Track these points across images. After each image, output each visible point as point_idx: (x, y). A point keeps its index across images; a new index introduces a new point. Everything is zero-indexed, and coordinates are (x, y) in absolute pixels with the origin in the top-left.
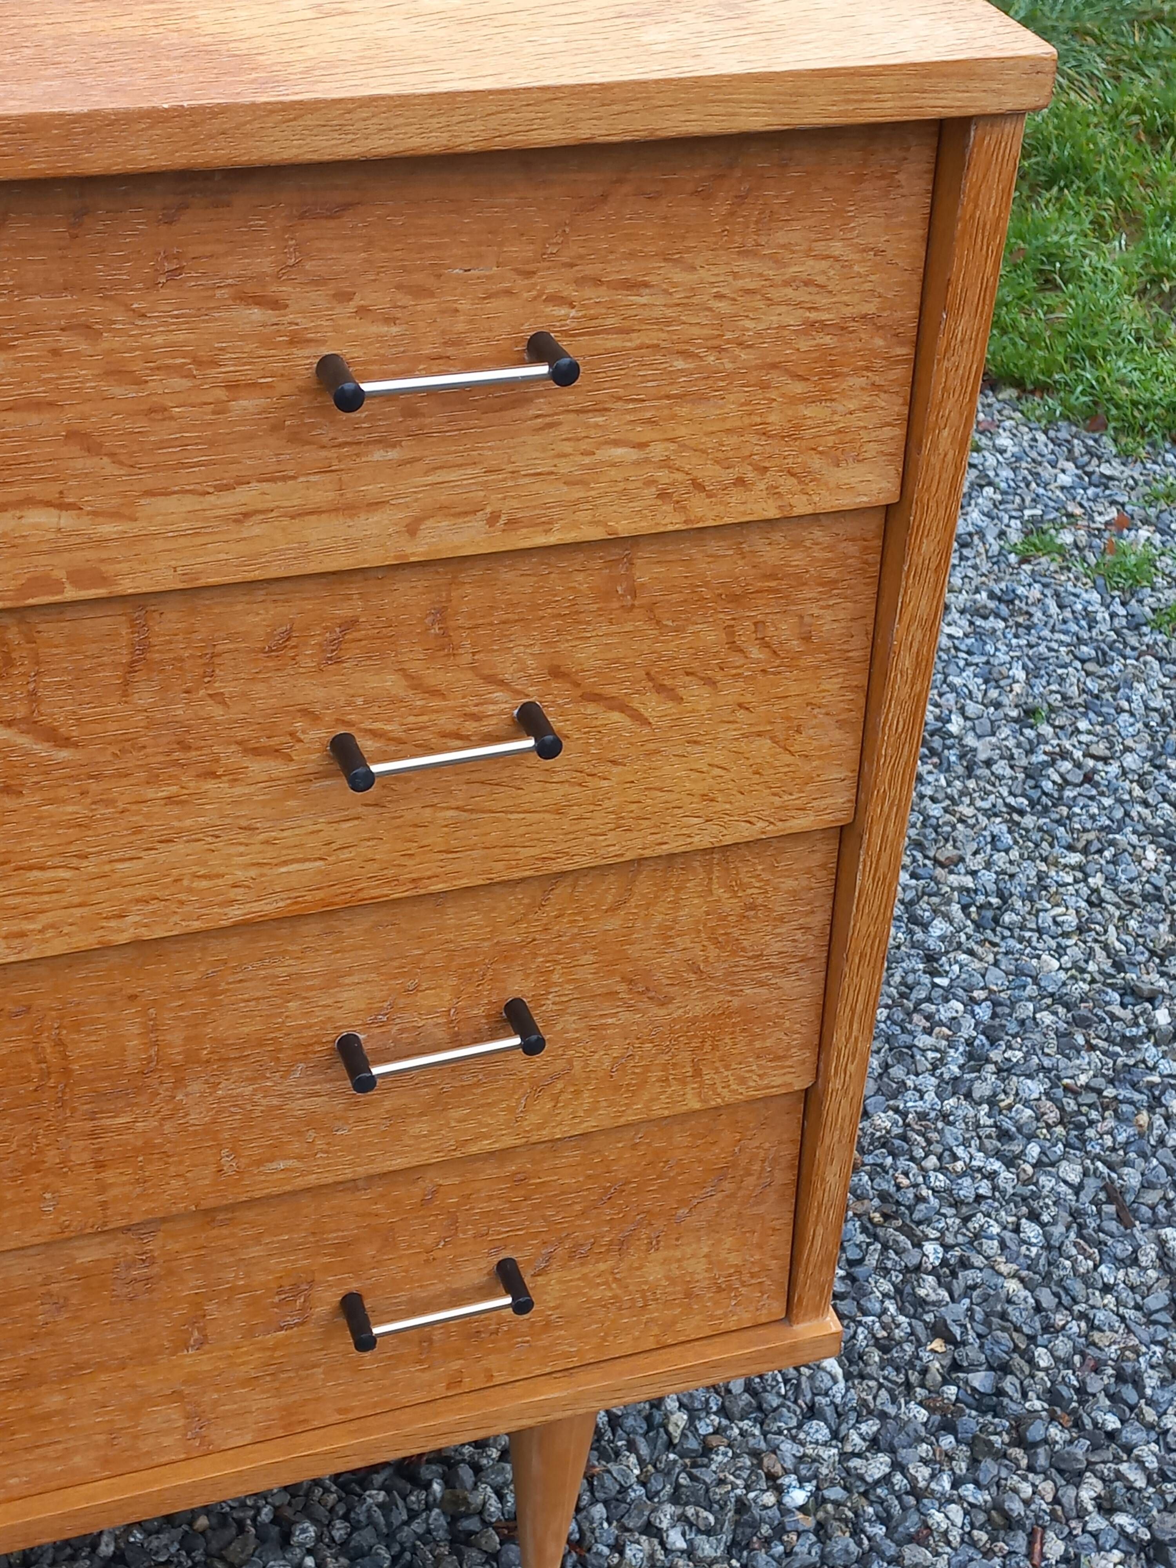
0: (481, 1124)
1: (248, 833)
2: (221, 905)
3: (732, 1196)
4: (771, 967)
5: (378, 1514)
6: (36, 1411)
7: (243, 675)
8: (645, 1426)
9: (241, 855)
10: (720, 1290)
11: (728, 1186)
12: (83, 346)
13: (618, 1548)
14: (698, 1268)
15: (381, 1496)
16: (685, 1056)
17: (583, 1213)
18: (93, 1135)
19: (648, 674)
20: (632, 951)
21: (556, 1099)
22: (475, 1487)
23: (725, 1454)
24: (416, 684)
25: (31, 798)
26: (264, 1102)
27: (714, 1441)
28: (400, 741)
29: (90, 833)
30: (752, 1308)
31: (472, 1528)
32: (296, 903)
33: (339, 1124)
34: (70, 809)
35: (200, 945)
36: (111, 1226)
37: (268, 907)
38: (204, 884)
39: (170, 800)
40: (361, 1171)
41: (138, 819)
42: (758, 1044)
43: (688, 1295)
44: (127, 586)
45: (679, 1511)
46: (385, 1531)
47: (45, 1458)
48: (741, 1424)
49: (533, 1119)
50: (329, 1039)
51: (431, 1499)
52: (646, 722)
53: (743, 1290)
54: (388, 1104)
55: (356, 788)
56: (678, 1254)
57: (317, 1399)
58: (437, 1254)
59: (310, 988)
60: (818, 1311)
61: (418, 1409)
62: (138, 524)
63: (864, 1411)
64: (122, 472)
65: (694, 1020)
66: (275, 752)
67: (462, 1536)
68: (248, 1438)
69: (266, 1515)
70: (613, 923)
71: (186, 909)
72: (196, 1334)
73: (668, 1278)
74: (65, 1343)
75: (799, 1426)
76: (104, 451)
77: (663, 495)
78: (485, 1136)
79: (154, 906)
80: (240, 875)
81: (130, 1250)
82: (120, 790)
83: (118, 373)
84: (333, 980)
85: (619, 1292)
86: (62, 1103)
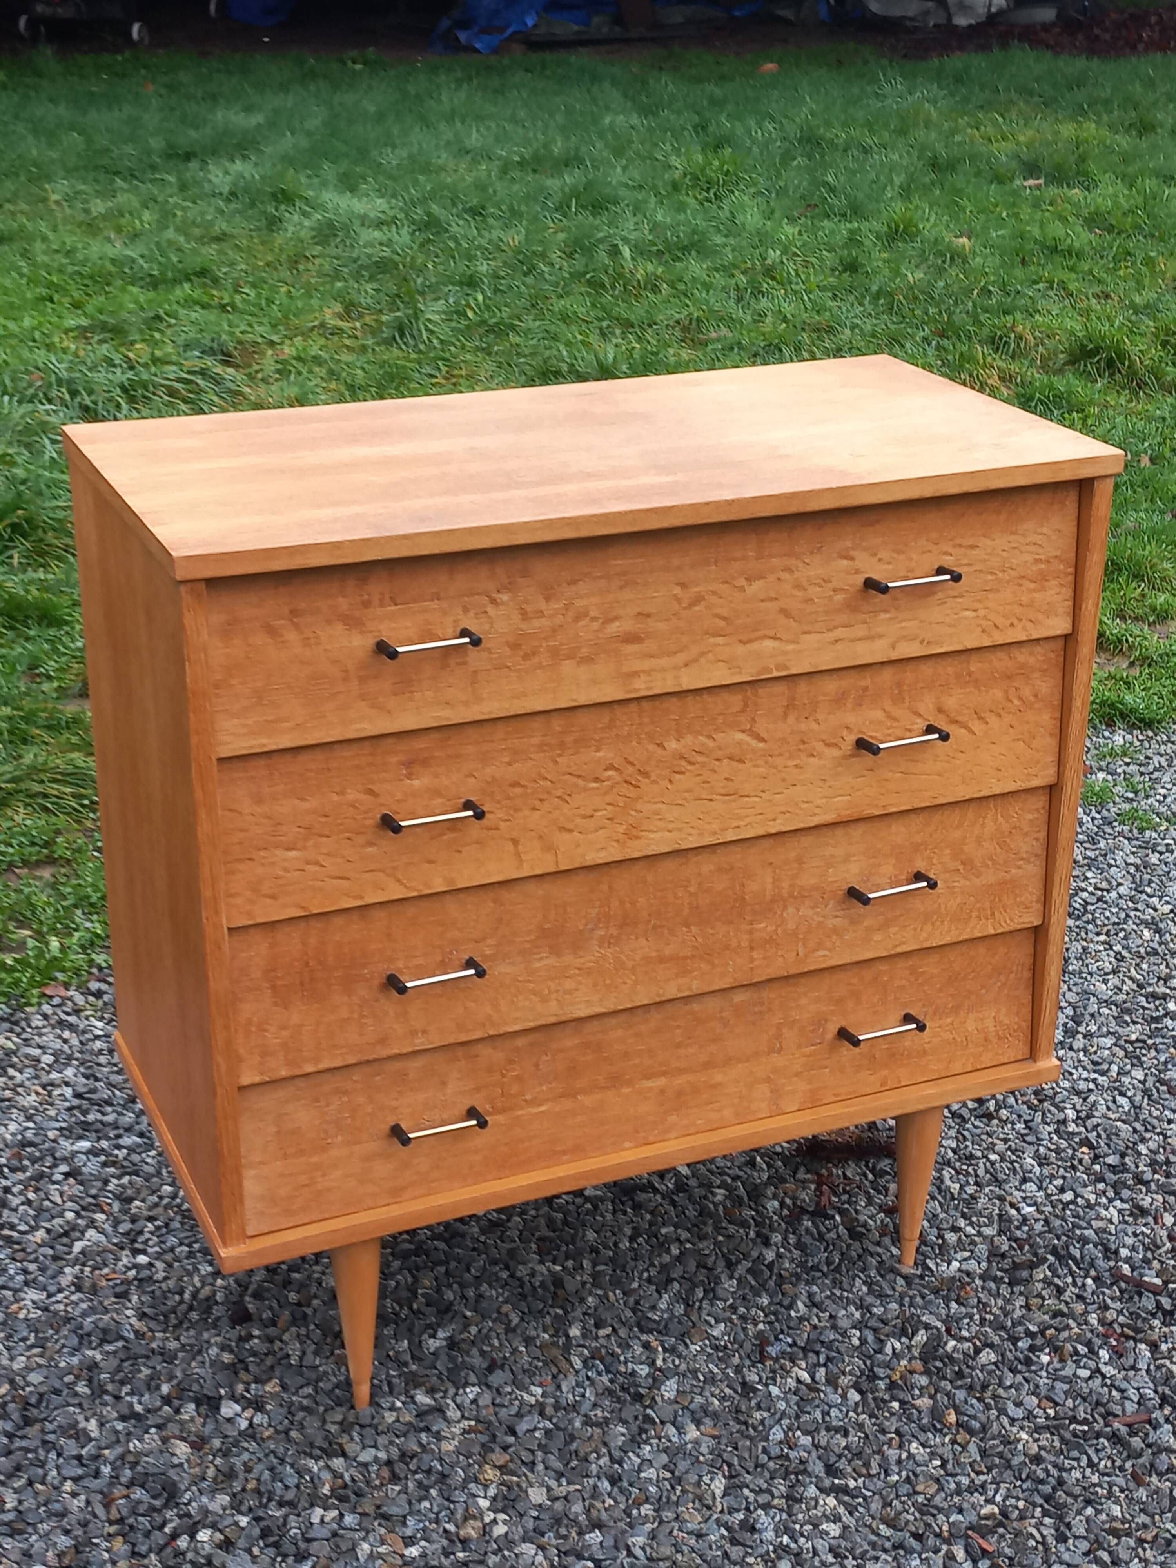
0: (903, 936)
1: (823, 782)
2: (810, 816)
3: (1005, 984)
4: (1022, 859)
6: (713, 1082)
7: (826, 711)
9: (820, 792)
10: (1000, 1038)
11: (1003, 978)
12: (788, 576)
14: (990, 1025)
16: (987, 905)
17: (941, 990)
19: (974, 711)
20: (966, 848)
21: (933, 925)
23: (984, 1199)
24: (888, 715)
25: (748, 764)
26: (817, 919)
29: (767, 781)
30: (1015, 1050)
33: (845, 932)
34: (761, 769)
36: (752, 982)
37: (829, 817)
38: (805, 806)
39: (796, 766)
40: (851, 959)
41: (785, 775)
42: (1018, 900)
43: (986, 1040)
44: (793, 671)
47: (712, 1110)
50: (842, 891)
52: (975, 733)
53: (1010, 1039)
54: (865, 924)
55: (873, 754)
56: (981, 1016)
58: (878, 1008)
59: (837, 862)
60: (1048, 1055)
62: (800, 646)
63: (1052, 1177)
64: (796, 625)
65: (991, 885)
66: (835, 745)
68: (795, 1107)
70: (958, 834)
71: (798, 817)
72: (778, 1045)
73: (977, 1030)
74: (726, 1045)
75: (1020, 1185)
76: (791, 616)
77: (983, 631)
78: (904, 943)
79: (787, 815)
80: (820, 802)
81: (754, 997)
82: (779, 761)
83: (798, 586)
84: (847, 859)
85: (955, 1036)
86: (740, 915)
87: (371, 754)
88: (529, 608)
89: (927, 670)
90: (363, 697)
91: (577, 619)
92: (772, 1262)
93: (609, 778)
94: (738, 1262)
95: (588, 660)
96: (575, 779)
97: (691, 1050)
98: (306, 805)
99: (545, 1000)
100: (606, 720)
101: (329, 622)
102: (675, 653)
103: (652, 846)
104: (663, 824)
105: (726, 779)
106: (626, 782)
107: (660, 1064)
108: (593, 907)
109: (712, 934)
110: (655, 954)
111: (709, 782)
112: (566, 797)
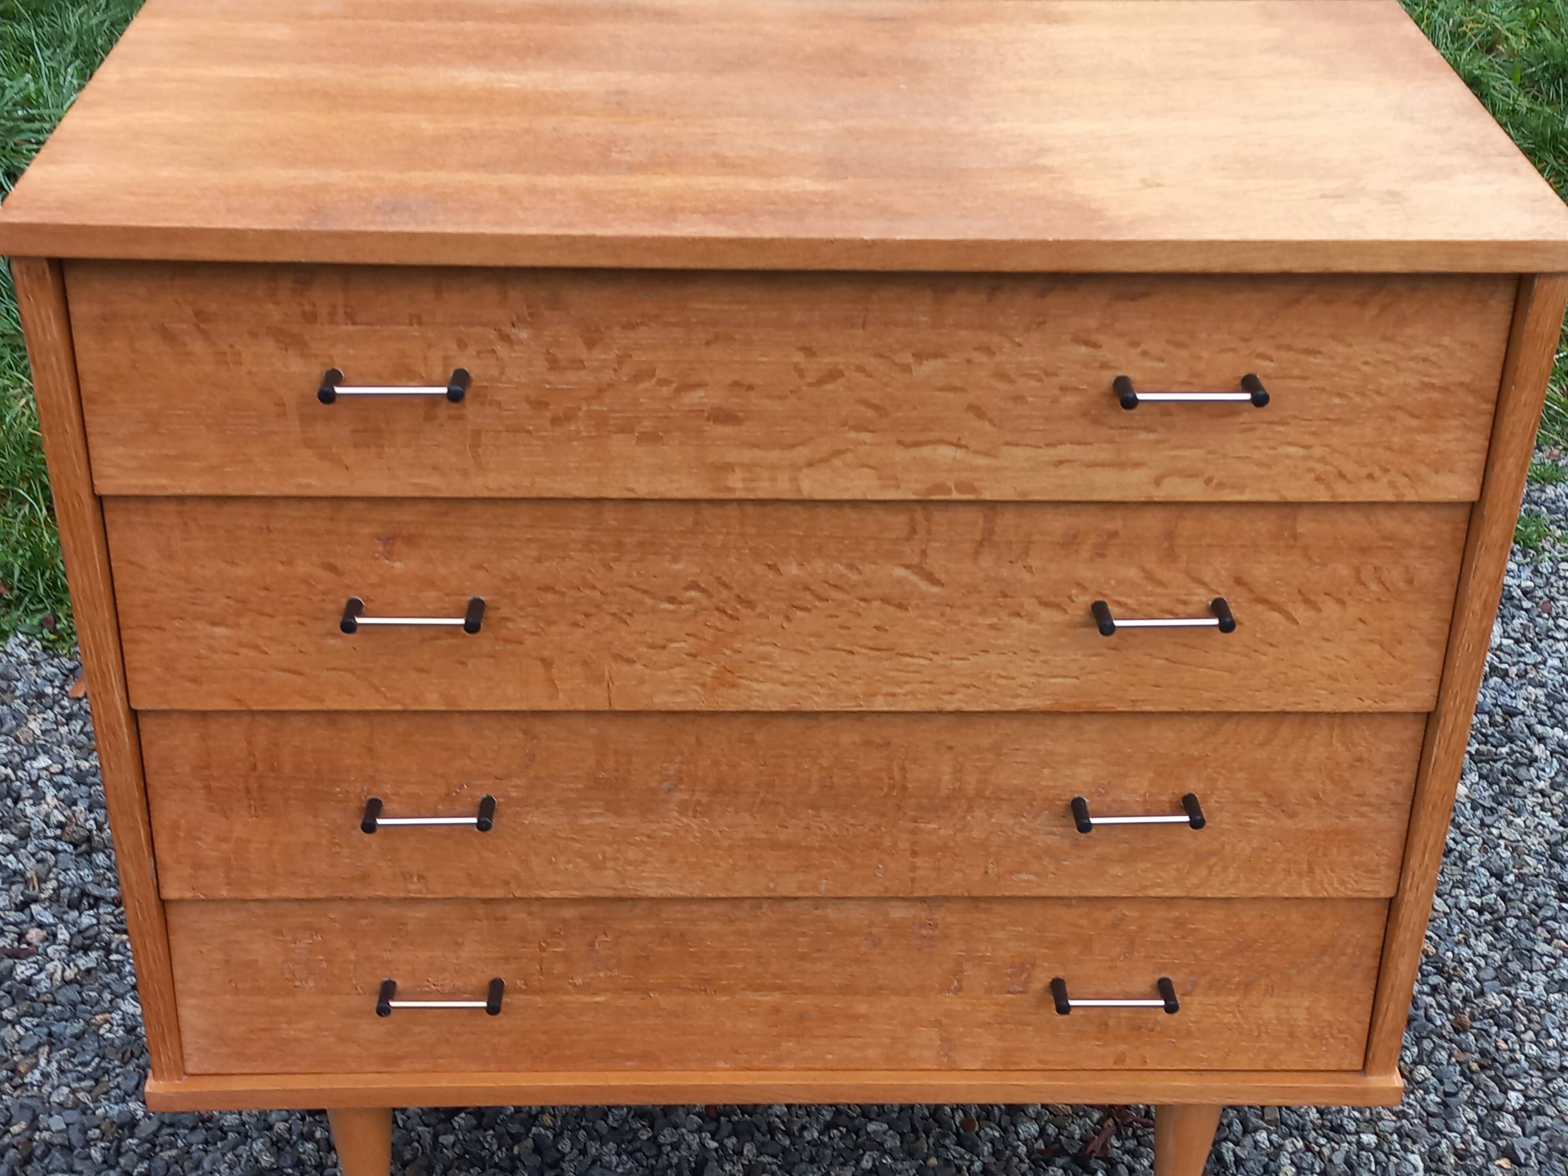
0: (1157, 876)
1: (1035, 654)
2: (1012, 697)
3: (1330, 968)
4: (1369, 804)
6: (851, 1011)
7: (1045, 557)
9: (1028, 667)
10: (1314, 1036)
11: (1326, 959)
12: (984, 359)
14: (1301, 1016)
16: (1303, 857)
17: (1222, 957)
18: (914, 832)
19: (1299, 591)
20: (1273, 776)
21: (1210, 869)
24: (1149, 576)
25: (912, 613)
26: (1020, 832)
28: (1134, 610)
29: (942, 639)
30: (1338, 1057)
32: (1057, 703)
33: (1065, 857)
34: (933, 623)
35: (994, 720)
36: (915, 895)
37: (1040, 703)
38: (1004, 682)
39: (992, 627)
40: (1076, 892)
41: (971, 635)
42: (1356, 858)
43: (1292, 1035)
44: (987, 496)
47: (851, 1046)
49: (1194, 880)
50: (1067, 798)
52: (1295, 621)
53: (1332, 1041)
54: (1098, 850)
55: (1103, 633)
56: (1286, 1002)
57: (1027, 1049)
58: (1119, 964)
59: (1058, 762)
60: (1387, 1070)
61: (1093, 1074)
62: (999, 461)
64: (995, 431)
65: (1312, 832)
66: (1058, 607)
68: (978, 1066)
70: (1261, 754)
71: (990, 696)
72: (956, 983)
73: (1278, 1019)
74: (875, 969)
76: (986, 418)
77: (1318, 479)
78: (1159, 885)
79: (973, 690)
80: (1026, 680)
82: (963, 615)
83: (1001, 375)
84: (1073, 760)
85: (1241, 1021)
86: (899, 807)
87: (332, 519)
88: (562, 355)
89: (1220, 521)
90: (308, 443)
91: (636, 378)
93: (690, 601)
95: (651, 438)
96: (639, 595)
97: (822, 967)
98: (240, 572)
99: (598, 866)
100: (689, 521)
101: (254, 335)
102: (793, 446)
103: (756, 701)
104: (774, 674)
105: (876, 628)
106: (718, 609)
107: (774, 976)
108: (672, 761)
109: (853, 825)
110: (764, 836)
111: (849, 628)
112: (625, 617)
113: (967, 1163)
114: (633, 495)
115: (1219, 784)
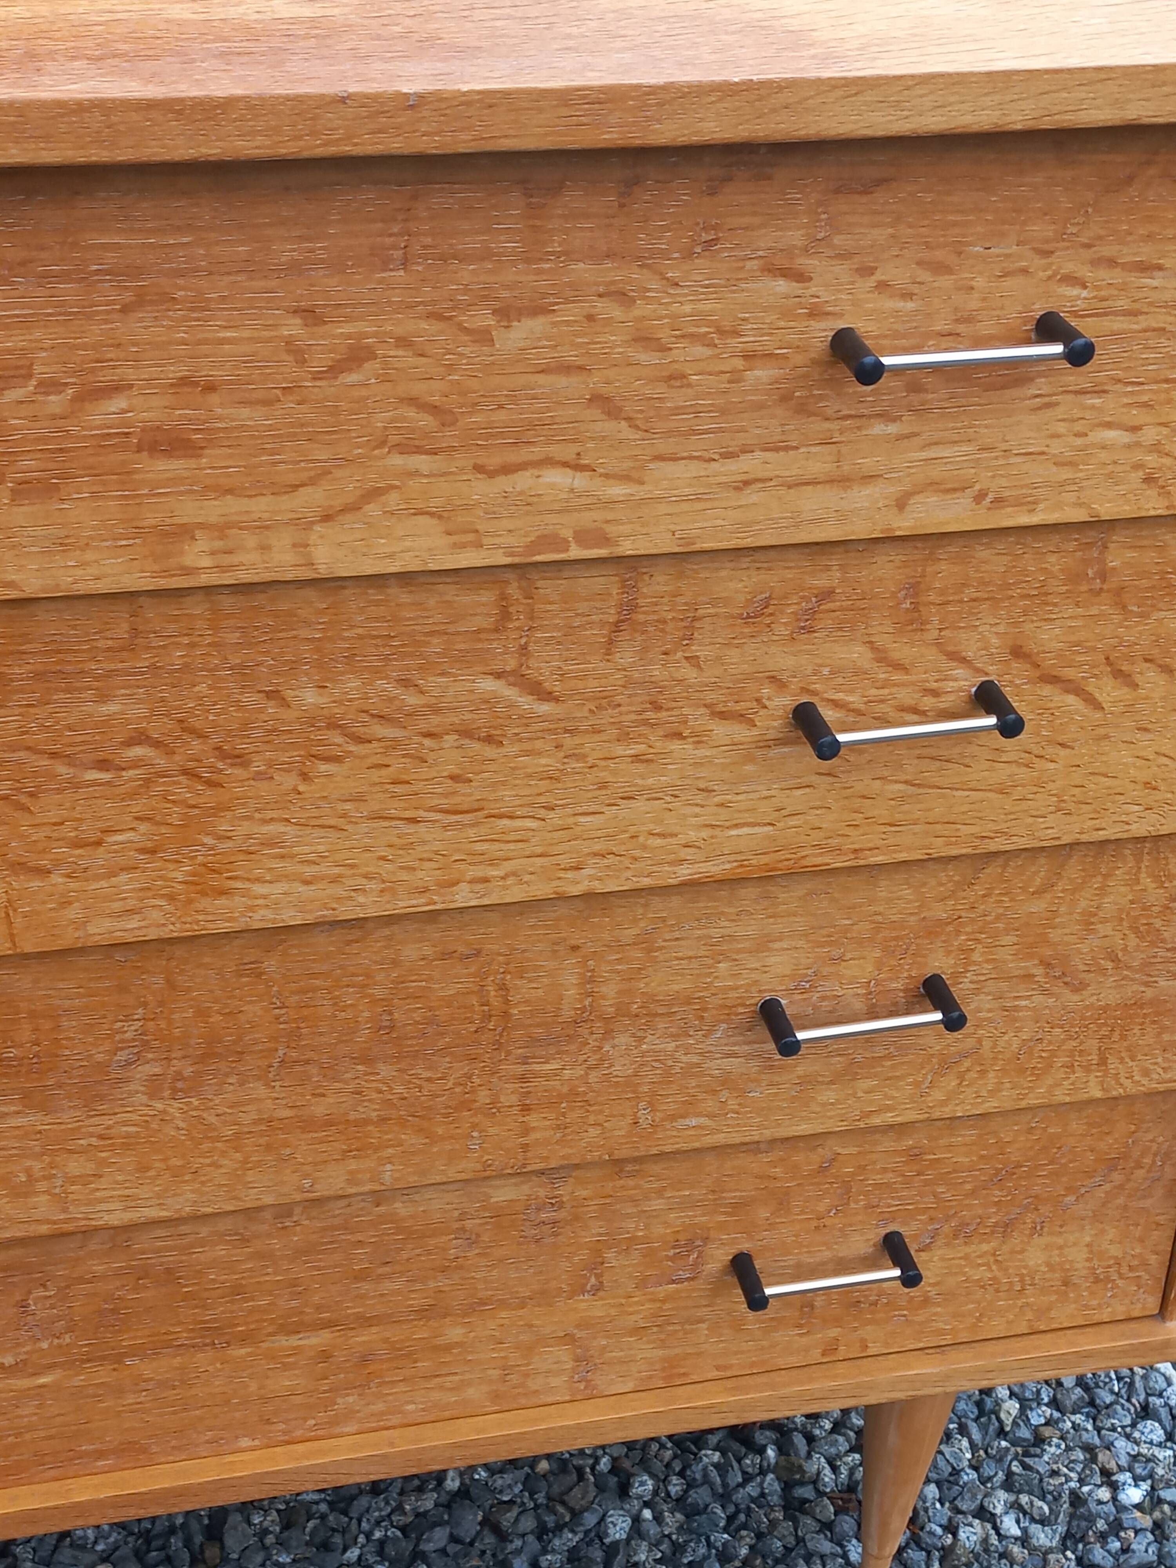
0: (887, 1097)
1: (706, 794)
2: (670, 863)
3: (1121, 1187)
5: (714, 1474)
6: (440, 1341)
7: (719, 640)
8: (976, 1411)
9: (696, 816)
10: (1097, 1280)
11: (1117, 1177)
12: (616, 312)
13: (951, 1529)
14: (1078, 1257)
15: (716, 1457)
16: (1092, 1044)
17: (973, 1193)
18: (523, 1079)
19: (1107, 659)
20: (1054, 935)
21: (961, 1077)
22: (809, 1456)
23: (1058, 1446)
24: (882, 657)
25: (511, 749)
26: (684, 1059)
27: (1047, 1432)
28: (859, 713)
29: (559, 785)
30: (1127, 1301)
31: (806, 1496)
32: (742, 866)
33: (752, 1085)
34: (543, 761)
35: (642, 901)
36: (529, 1168)
37: (716, 868)
38: (659, 841)
39: (637, 758)
40: (768, 1134)
41: (605, 775)
42: (1166, 1037)
43: (1066, 1283)
44: (627, 548)
45: (1012, 1498)
46: (720, 1491)
47: (441, 1388)
48: (1073, 1418)
49: (938, 1096)
50: (753, 1001)
51: (765, 1464)
52: (1098, 706)
53: (1120, 1282)
54: (800, 1070)
55: (822, 756)
56: (1060, 1241)
57: (699, 1354)
58: (827, 1221)
59: (739, 951)
61: (794, 1372)
62: (646, 487)
64: (637, 437)
65: (1105, 1008)
66: (741, 717)
67: (796, 1504)
68: (630, 1386)
69: (604, 1464)
70: (1038, 906)
71: (637, 865)
72: (593, 1280)
73: (1048, 1264)
74: (473, 1278)
75: (1133, 1425)
76: (623, 415)
77: (1149, 480)
78: (890, 1109)
79: (610, 860)
80: (693, 835)
81: (542, 1193)
82: (592, 746)
83: (645, 340)
84: (763, 944)
85: (998, 1274)
86: (498, 1046)
89: (991, 559)
92: (616, 1544)
93: (135, 764)
94: (559, 1528)
95: (37, 489)
96: (45, 762)
97: (388, 1286)
99: (21, 1192)
100: (122, 630)
102: (296, 487)
103: (262, 912)
104: (290, 867)
105: (452, 777)
106: (185, 772)
107: (319, 1308)
108: (127, 1018)
109: (429, 1080)
110: (288, 1113)
111: (408, 783)
112: (24, 799)
113: (591, 1461)
114: (14, 594)
115: (976, 957)
